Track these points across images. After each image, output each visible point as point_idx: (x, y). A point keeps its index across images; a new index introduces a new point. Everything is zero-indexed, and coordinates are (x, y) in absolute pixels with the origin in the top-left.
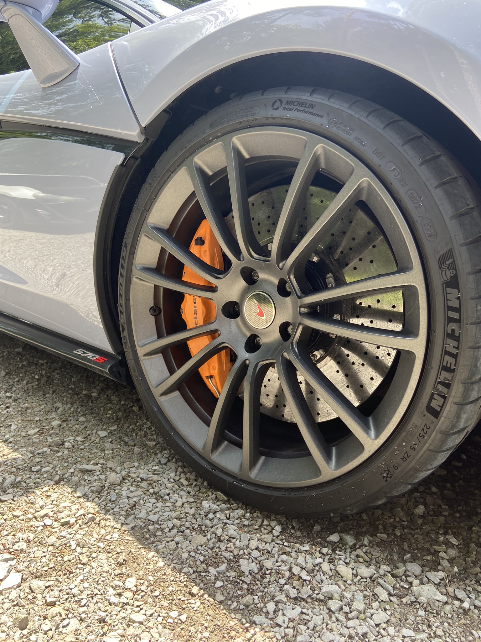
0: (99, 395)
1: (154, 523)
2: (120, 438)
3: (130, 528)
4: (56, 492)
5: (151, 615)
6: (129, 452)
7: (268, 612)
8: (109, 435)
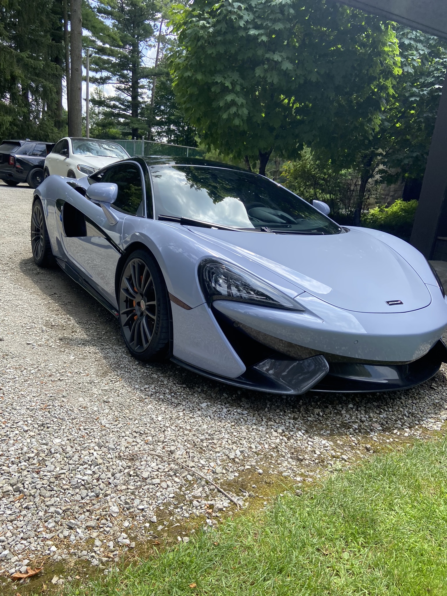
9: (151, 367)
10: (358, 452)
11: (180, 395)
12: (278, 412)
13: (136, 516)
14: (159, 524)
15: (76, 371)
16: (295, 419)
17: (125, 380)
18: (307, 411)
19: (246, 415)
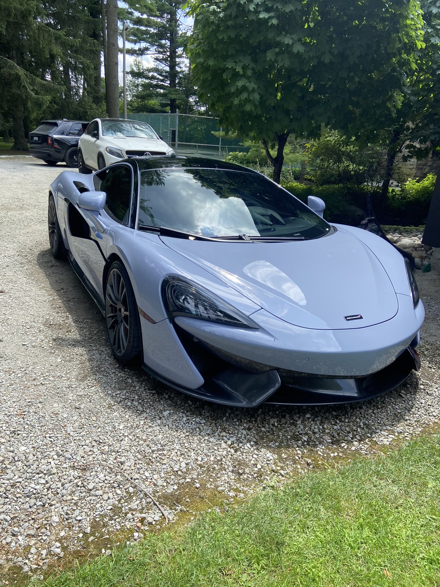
9: (129, 371)
10: (299, 466)
11: (147, 401)
12: (235, 422)
13: (73, 526)
14: (91, 535)
15: (58, 374)
16: (249, 429)
17: (101, 386)
18: (263, 420)
19: (203, 425)
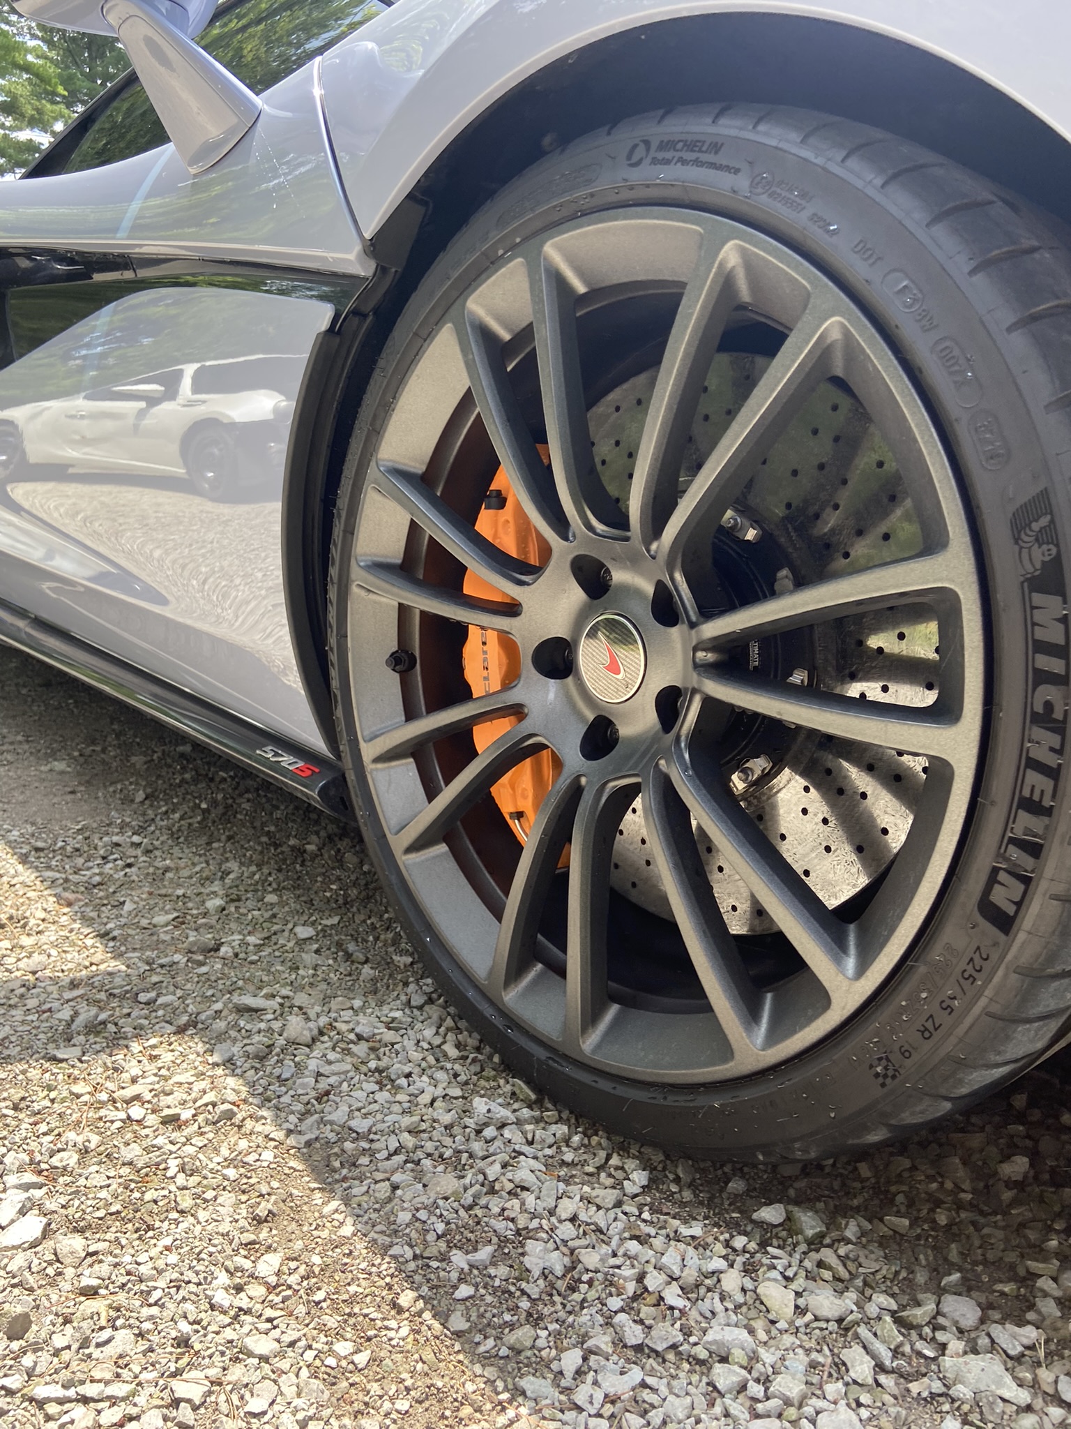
0: (319, 850)
1: (359, 1136)
2: (339, 945)
3: (303, 1142)
4: (172, 1051)
5: (292, 1344)
6: (350, 975)
7: (561, 1373)
8: (317, 935)
